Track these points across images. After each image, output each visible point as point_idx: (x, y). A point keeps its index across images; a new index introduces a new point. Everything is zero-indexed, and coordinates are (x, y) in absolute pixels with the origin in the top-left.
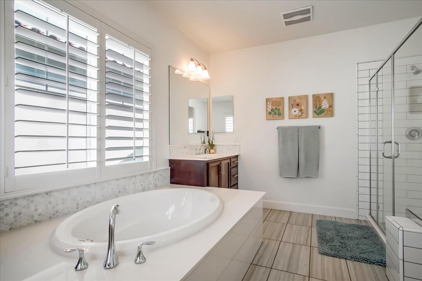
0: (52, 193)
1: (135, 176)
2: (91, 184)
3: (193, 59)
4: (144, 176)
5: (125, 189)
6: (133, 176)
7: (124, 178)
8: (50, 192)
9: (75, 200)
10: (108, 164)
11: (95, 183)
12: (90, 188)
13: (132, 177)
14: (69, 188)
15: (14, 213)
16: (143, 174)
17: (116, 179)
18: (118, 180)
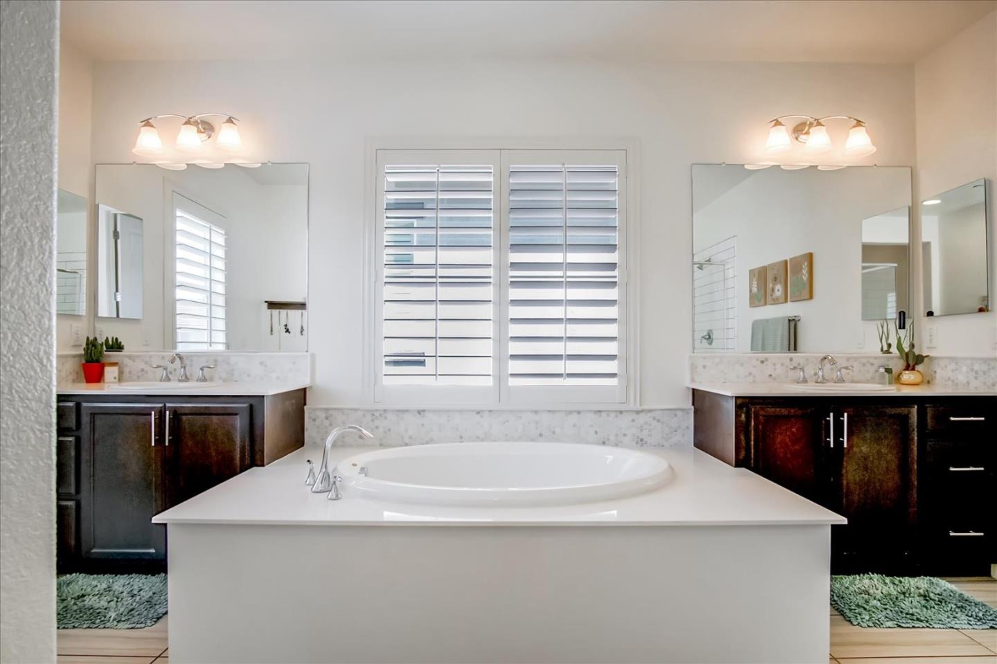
0: (426, 413)
1: (579, 412)
2: (483, 411)
3: (780, 120)
4: (604, 415)
5: (554, 433)
6: (575, 411)
7: (549, 411)
8: (424, 411)
9: (457, 429)
10: (513, 382)
11: (490, 411)
12: (482, 417)
13: (571, 412)
14: (448, 411)
15: (384, 428)
16: (600, 411)
17: (532, 411)
18: (536, 412)
